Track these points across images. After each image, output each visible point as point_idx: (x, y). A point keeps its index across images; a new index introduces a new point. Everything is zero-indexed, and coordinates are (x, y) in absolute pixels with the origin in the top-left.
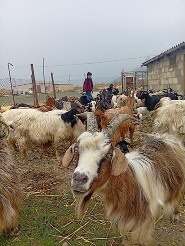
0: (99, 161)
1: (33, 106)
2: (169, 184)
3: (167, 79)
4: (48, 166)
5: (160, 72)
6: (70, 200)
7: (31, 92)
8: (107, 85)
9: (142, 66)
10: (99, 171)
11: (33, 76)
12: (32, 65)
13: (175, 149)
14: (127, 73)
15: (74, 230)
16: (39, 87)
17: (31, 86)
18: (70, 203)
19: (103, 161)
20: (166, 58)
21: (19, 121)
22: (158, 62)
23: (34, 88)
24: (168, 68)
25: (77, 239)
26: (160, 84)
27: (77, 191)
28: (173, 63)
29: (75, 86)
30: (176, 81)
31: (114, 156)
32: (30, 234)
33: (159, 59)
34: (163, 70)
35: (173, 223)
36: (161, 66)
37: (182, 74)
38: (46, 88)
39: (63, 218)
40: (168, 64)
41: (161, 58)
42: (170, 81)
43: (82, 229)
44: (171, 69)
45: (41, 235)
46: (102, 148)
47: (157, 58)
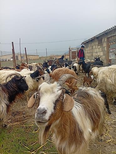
0: (54, 101)
1: (13, 69)
2: (93, 119)
3: (97, 53)
4: (22, 107)
5: (93, 48)
6: (36, 129)
7: (12, 59)
8: (60, 56)
9: (81, 44)
10: (55, 108)
11: (13, 50)
12: (13, 43)
13: (95, 98)
14: (72, 49)
15: (38, 148)
16: (17, 57)
17: (12, 56)
18: (36, 131)
19: (57, 101)
20: (96, 40)
21: (3, 78)
22: (91, 42)
23: (13, 57)
24: (97, 46)
25: (40, 153)
26: (92, 56)
27: (39, 122)
28: (100, 43)
29: (40, 56)
30: (102, 54)
31: (65, 98)
32: (10, 151)
33: (92, 40)
34: (94, 47)
35: (100, 141)
36: (93, 45)
37: (106, 50)
38: (22, 57)
39: (31, 140)
40: (97, 43)
41: (93, 39)
42: (98, 54)
43: (43, 146)
44: (99, 47)
45: (17, 151)
46: (56, 92)
47: (91, 40)
